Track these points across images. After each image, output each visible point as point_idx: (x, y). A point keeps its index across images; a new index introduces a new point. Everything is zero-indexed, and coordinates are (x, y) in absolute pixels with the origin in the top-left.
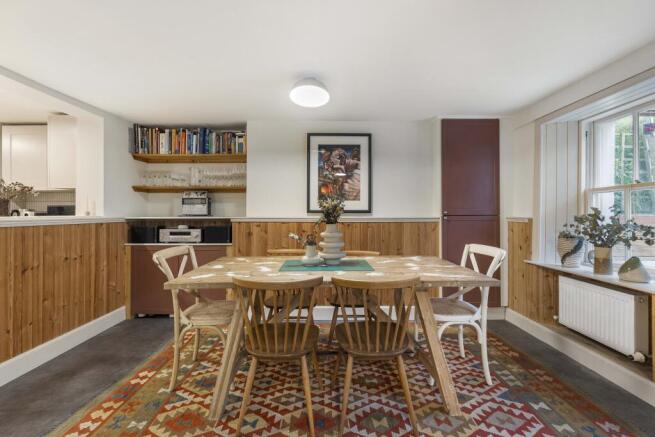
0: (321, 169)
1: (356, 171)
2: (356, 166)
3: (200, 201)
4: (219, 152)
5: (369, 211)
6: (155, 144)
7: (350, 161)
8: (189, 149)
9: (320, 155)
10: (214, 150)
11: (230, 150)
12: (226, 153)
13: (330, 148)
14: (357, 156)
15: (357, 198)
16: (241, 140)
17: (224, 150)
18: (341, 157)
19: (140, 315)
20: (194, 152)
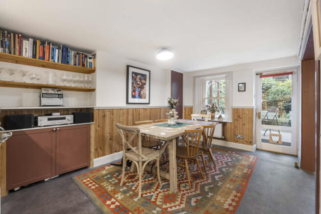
0: (132, 83)
1: (145, 86)
2: (145, 84)
3: (57, 96)
4: (75, 65)
5: (149, 103)
6: (17, 47)
7: (143, 81)
8: (53, 58)
9: (133, 77)
10: (72, 63)
11: (83, 65)
12: (80, 66)
13: (136, 74)
14: (145, 79)
15: (145, 98)
16: (91, 61)
17: (79, 64)
18: (140, 79)
19: (16, 189)
20: (56, 61)
